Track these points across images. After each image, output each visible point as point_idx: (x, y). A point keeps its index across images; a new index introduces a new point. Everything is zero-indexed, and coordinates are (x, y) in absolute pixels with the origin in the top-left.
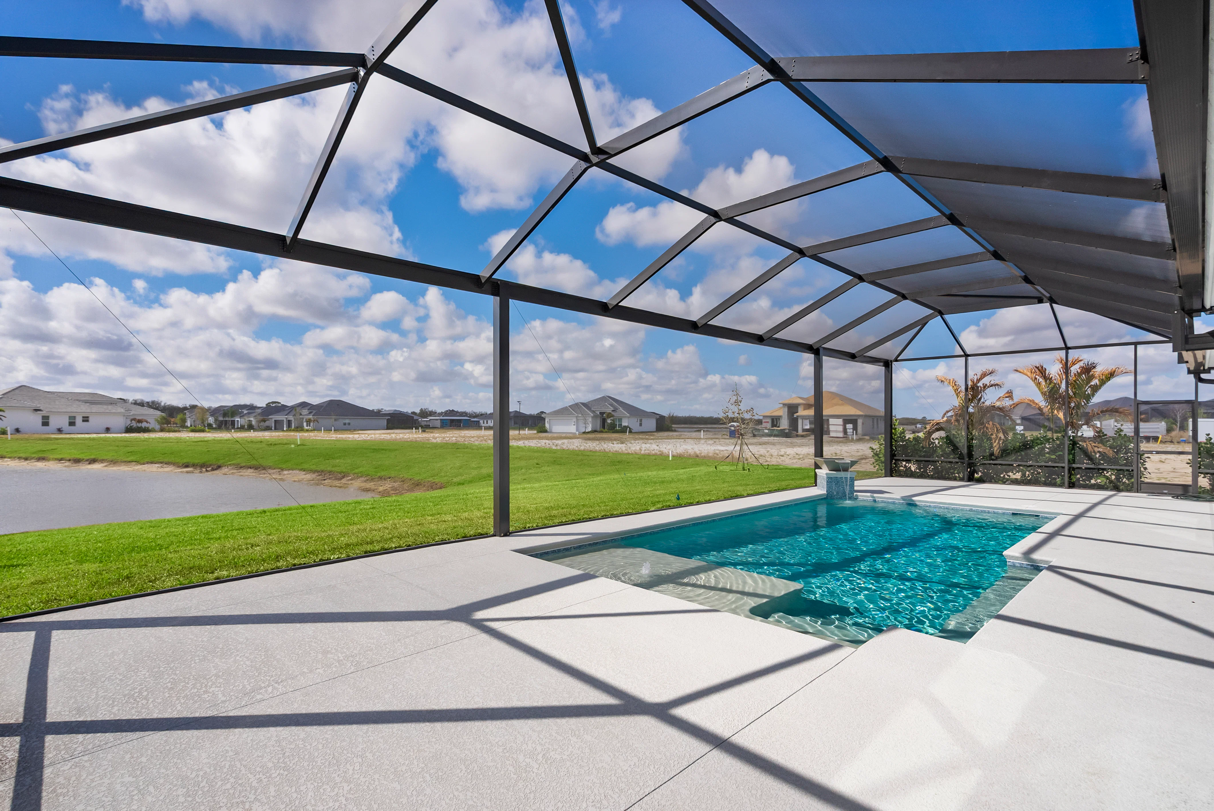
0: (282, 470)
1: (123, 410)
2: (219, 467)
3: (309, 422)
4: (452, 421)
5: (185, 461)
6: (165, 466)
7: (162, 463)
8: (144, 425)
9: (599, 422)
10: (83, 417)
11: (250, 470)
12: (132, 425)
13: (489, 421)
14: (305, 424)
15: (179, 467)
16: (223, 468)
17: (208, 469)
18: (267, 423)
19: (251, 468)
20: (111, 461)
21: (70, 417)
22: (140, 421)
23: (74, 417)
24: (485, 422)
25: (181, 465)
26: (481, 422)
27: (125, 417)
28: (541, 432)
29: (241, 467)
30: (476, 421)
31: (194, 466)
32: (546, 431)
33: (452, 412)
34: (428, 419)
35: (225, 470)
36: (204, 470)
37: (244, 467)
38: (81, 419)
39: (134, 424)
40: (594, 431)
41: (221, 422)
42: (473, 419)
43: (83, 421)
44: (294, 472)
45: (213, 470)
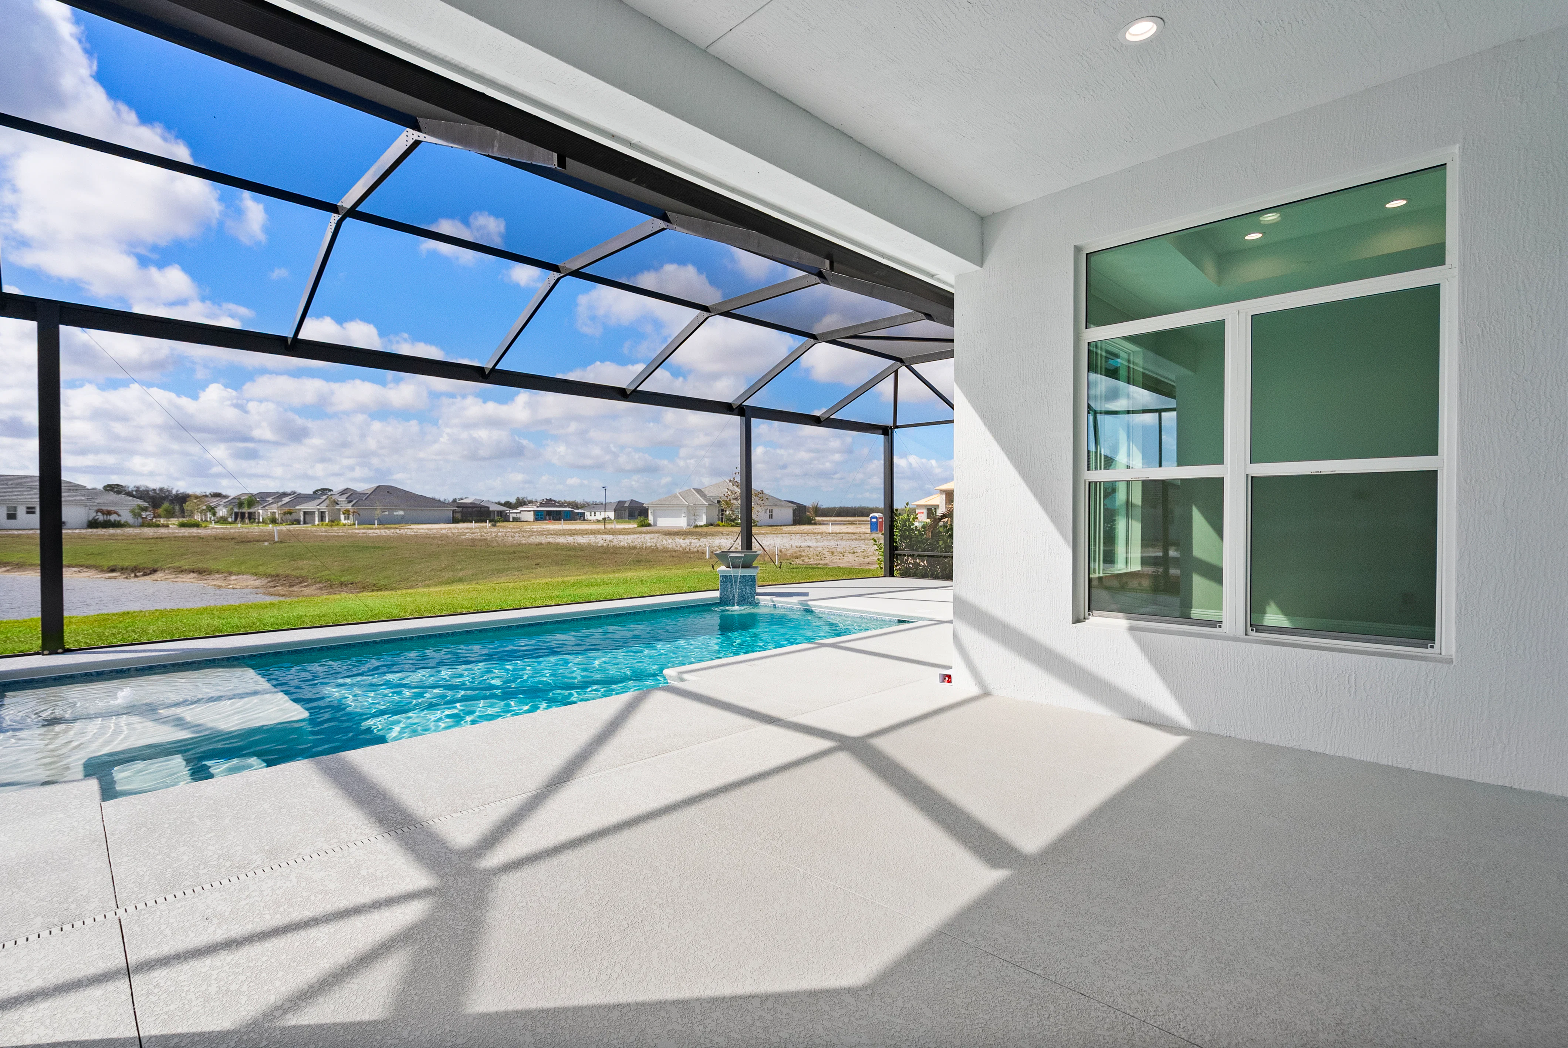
0: (231, 574)
1: (84, 499)
2: (155, 571)
3: (347, 513)
4: (549, 513)
5: (112, 563)
6: (85, 570)
7: (81, 566)
8: (113, 518)
9: (715, 512)
10: (28, 508)
11: (192, 575)
12: (97, 518)
13: (597, 513)
14: (342, 517)
15: (102, 571)
16: (158, 573)
17: (138, 574)
18: (294, 516)
19: (193, 572)
20: (17, 564)
21: (9, 508)
22: (109, 513)
23: (15, 508)
24: (593, 513)
25: (105, 568)
26: (587, 514)
27: (87, 508)
28: (642, 526)
29: (182, 571)
30: (581, 513)
31: (123, 570)
32: (649, 525)
33: (550, 502)
34: (518, 511)
35: (159, 575)
36: (133, 575)
37: (186, 570)
38: (25, 510)
39: (101, 517)
40: (710, 524)
41: (236, 514)
42: (576, 511)
43: (28, 513)
44: (245, 576)
45: (145, 575)
